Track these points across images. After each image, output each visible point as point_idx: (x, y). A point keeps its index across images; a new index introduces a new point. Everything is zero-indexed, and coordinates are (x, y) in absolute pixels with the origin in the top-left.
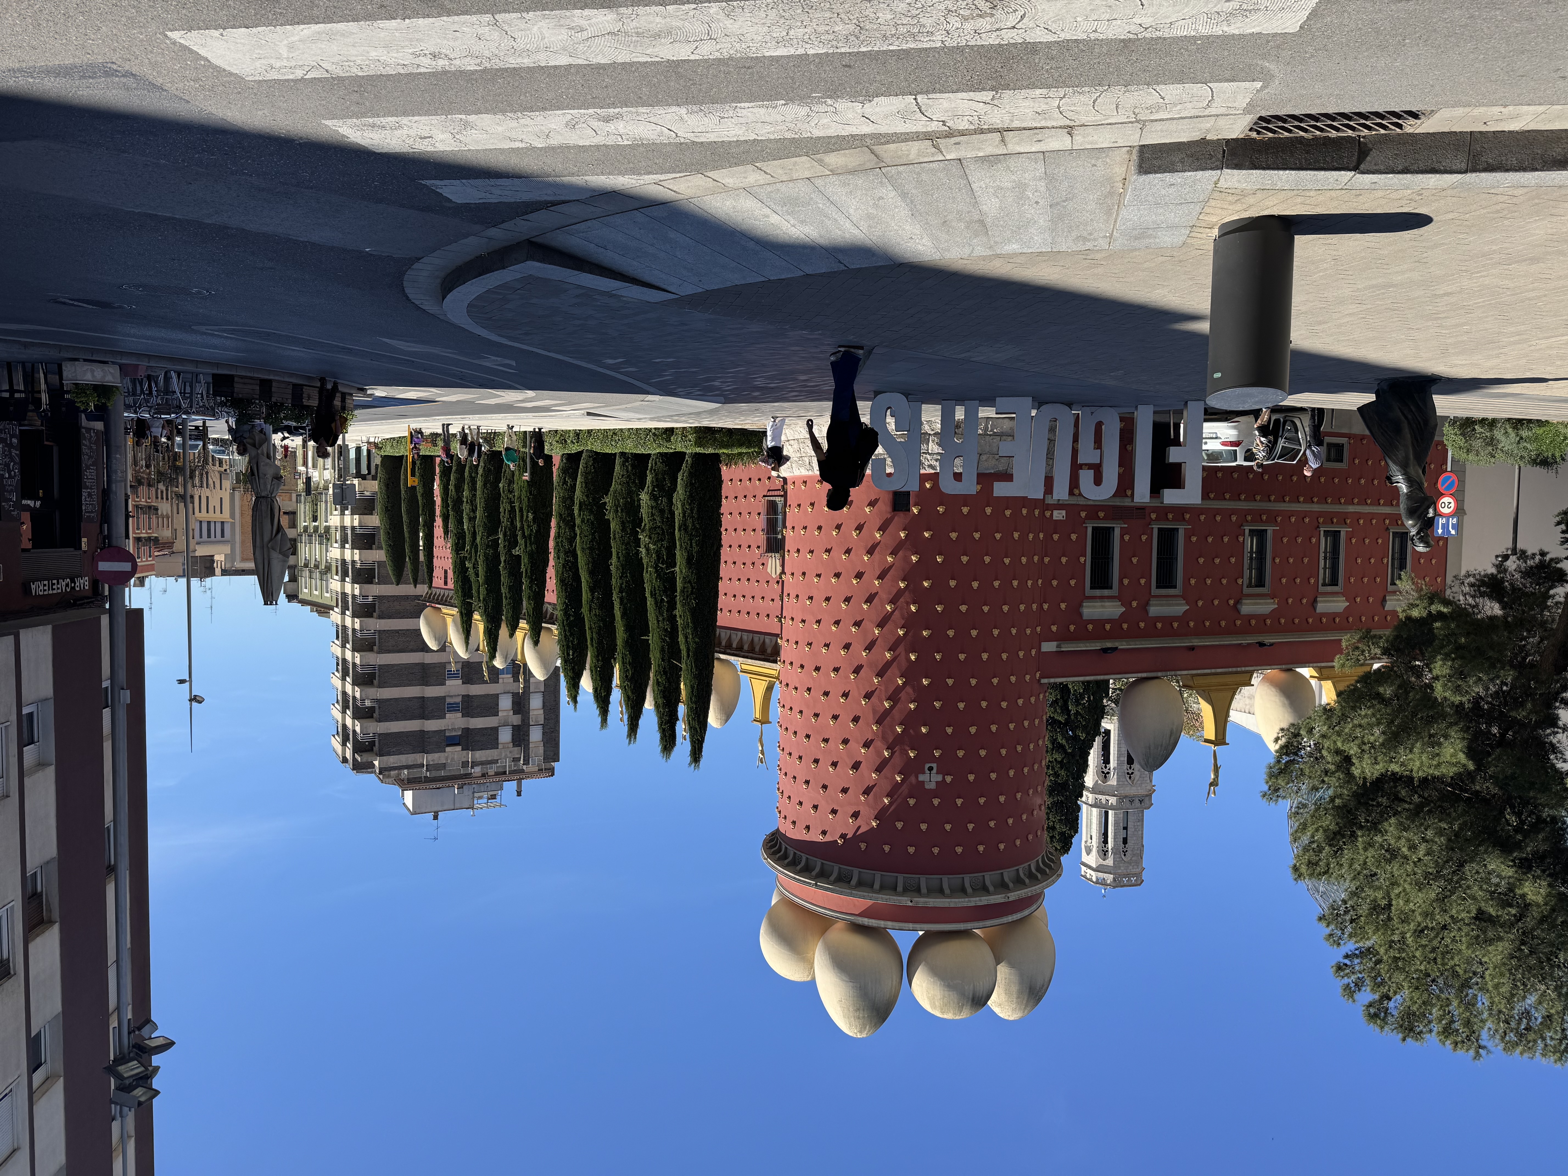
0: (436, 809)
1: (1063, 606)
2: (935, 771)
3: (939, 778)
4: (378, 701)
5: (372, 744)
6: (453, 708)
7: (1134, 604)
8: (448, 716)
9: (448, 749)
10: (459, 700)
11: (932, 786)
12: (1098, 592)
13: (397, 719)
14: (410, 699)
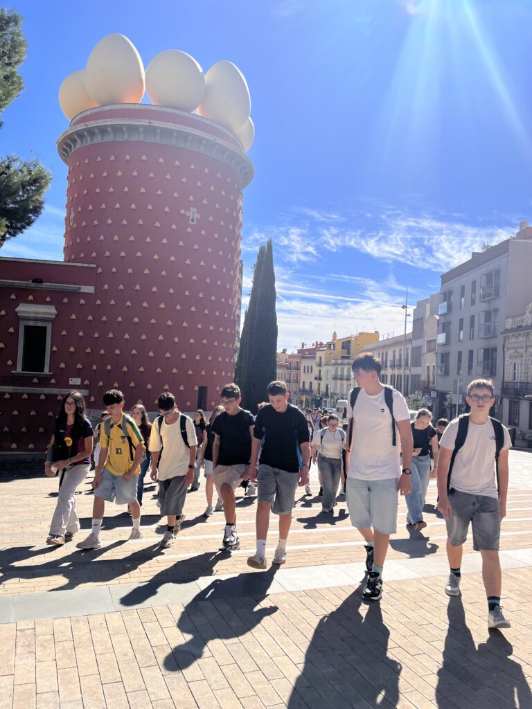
1: (74, 317)
3: (188, 214)
7: (3, 313)
11: (192, 209)
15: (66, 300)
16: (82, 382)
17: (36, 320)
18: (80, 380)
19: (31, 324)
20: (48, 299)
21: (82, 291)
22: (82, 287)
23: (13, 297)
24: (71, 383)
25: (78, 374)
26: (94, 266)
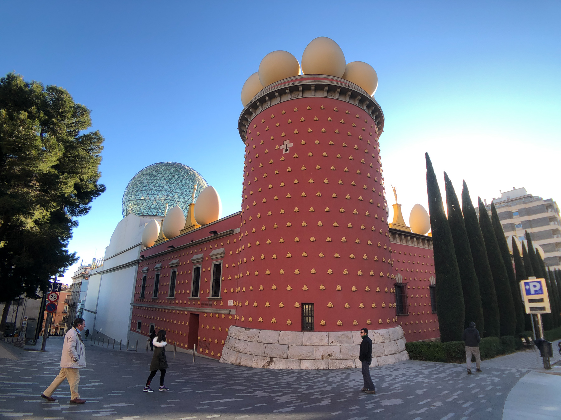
0: (515, 190)
1: (231, 253)
2: (284, 150)
3: (282, 147)
4: (549, 224)
5: (547, 209)
6: (518, 226)
7: (207, 258)
8: (520, 223)
9: (517, 210)
10: (517, 229)
11: (285, 142)
12: (219, 263)
13: (540, 219)
14: (537, 227)
15: (228, 242)
16: (234, 303)
17: (218, 259)
18: (232, 301)
19: (216, 263)
20: (222, 244)
21: (235, 233)
22: (235, 229)
23: (211, 247)
24: (229, 304)
25: (232, 296)
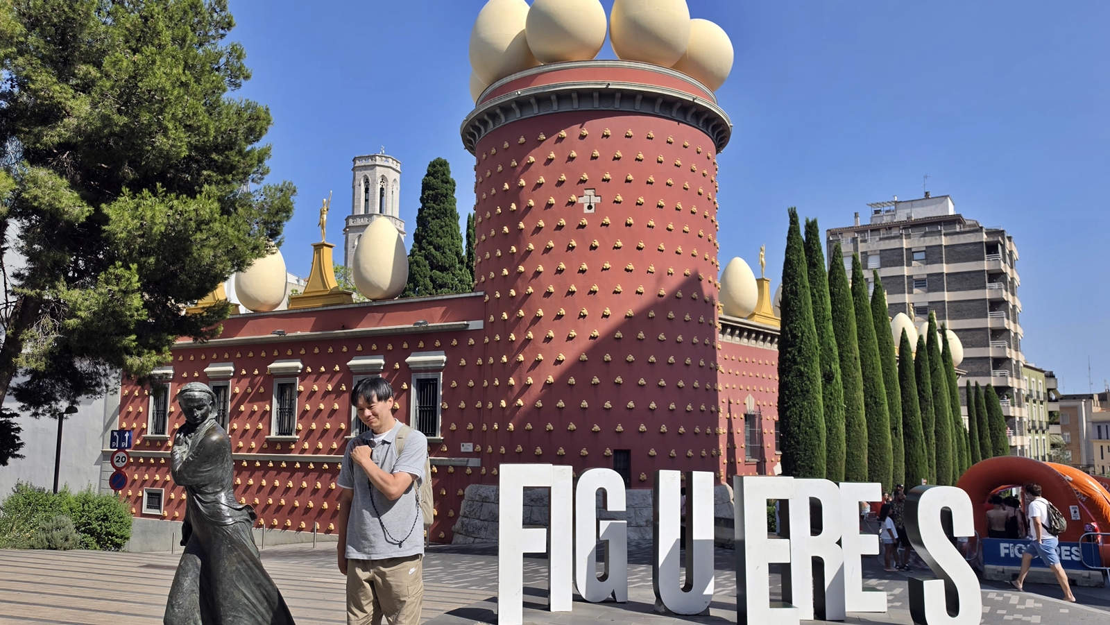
0: (928, 200)
1: (463, 362)
3: (581, 200)
4: (985, 287)
6: (920, 282)
7: (397, 366)
8: (925, 277)
9: (924, 249)
10: (916, 290)
11: (587, 193)
12: (430, 376)
13: (969, 273)
14: (958, 289)
15: (455, 342)
16: (474, 447)
17: (427, 370)
18: (471, 444)
19: (423, 376)
20: (438, 344)
21: (470, 328)
22: (470, 323)
23: (405, 346)
24: (463, 450)
25: (469, 436)
26: (482, 293)
